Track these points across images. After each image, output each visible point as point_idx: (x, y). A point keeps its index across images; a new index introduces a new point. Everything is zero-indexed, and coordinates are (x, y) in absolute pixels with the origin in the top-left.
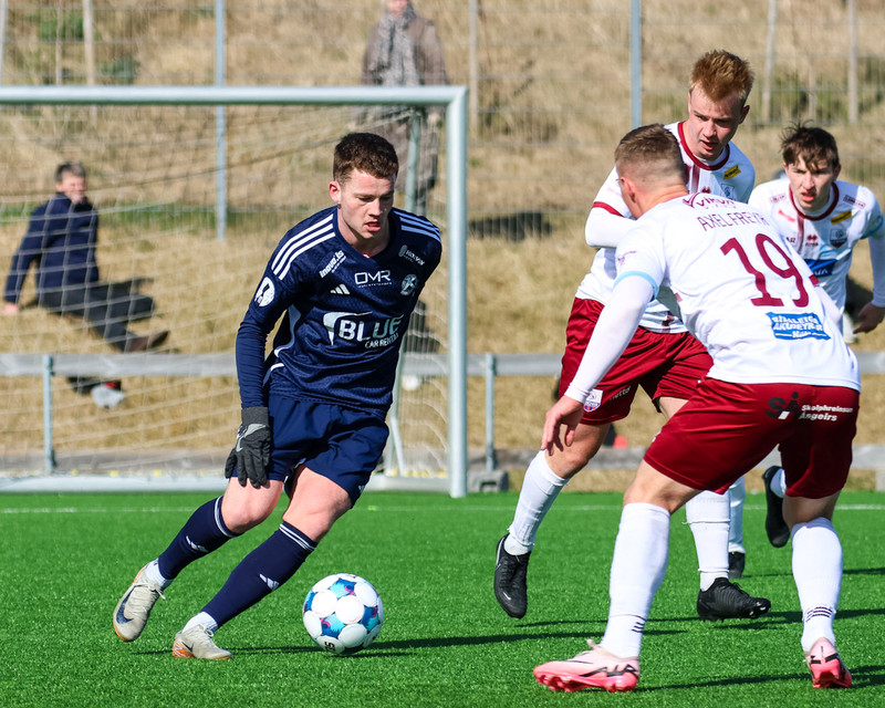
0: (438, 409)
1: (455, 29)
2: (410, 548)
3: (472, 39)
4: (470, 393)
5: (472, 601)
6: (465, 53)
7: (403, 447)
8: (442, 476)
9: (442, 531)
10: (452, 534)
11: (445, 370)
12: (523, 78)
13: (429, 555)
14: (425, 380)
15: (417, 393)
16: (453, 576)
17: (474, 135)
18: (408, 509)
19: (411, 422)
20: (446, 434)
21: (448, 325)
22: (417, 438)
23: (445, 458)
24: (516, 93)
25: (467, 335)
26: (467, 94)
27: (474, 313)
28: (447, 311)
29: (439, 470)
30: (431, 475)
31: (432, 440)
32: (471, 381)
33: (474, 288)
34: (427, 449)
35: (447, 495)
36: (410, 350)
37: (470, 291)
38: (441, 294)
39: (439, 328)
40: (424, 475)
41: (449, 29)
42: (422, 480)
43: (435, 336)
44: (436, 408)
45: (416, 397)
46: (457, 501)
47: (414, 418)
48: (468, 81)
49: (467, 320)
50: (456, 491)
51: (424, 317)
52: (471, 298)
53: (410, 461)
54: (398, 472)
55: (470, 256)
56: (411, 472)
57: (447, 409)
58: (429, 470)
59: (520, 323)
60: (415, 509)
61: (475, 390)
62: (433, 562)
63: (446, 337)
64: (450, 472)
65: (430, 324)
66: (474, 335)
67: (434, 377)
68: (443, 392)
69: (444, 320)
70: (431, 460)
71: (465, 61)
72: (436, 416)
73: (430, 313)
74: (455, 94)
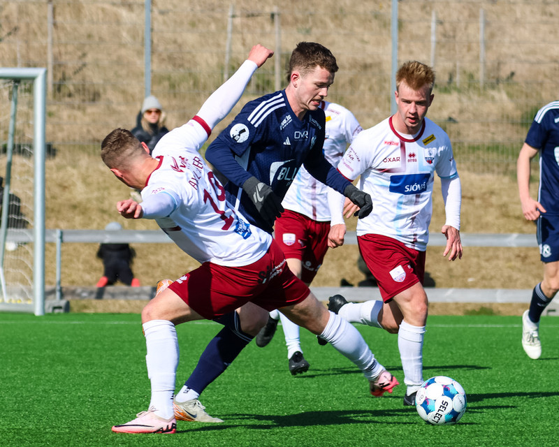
0: (28, 263)
1: (39, 34)
2: (9, 346)
3: (49, 40)
4: (47, 253)
5: (47, 378)
6: (46, 48)
7: (6, 285)
8: (29, 302)
9: (29, 335)
10: (35, 338)
11: (31, 239)
12: (80, 64)
13: (21, 350)
14: (21, 245)
15: (15, 252)
16: (36, 363)
17: (50, 97)
18: (8, 322)
19: (11, 270)
20: (32, 278)
21: (33, 212)
22: (15, 280)
23: (31, 292)
24: (75, 73)
25: (45, 218)
26: (46, 73)
27: (49, 205)
28: (33, 203)
29: (28, 299)
30: (23, 302)
31: (23, 281)
32: (47, 246)
33: (49, 190)
34: (21, 286)
35: (33, 314)
36: (11, 227)
37: (47, 192)
38: (30, 193)
39: (28, 214)
40: (18, 302)
41: (35, 34)
42: (17, 305)
43: (26, 219)
44: (26, 262)
45: (14, 255)
46: (39, 318)
47: (13, 268)
48: (46, 65)
49: (45, 209)
50: (38, 312)
51: (19, 207)
52: (48, 196)
53: (10, 293)
54: (3, 300)
55: (47, 170)
56: (11, 300)
57: (33, 263)
58: (22, 299)
59: (77, 211)
60: (13, 322)
61: (51, 251)
62: (24, 354)
63: (33, 219)
64: (34, 300)
65: (23, 211)
66: (49, 218)
67: (25, 243)
68: (30, 251)
69: (31, 208)
70: (22, 293)
71: (45, 53)
72: (26, 267)
73: (23, 204)
74: (39, 73)
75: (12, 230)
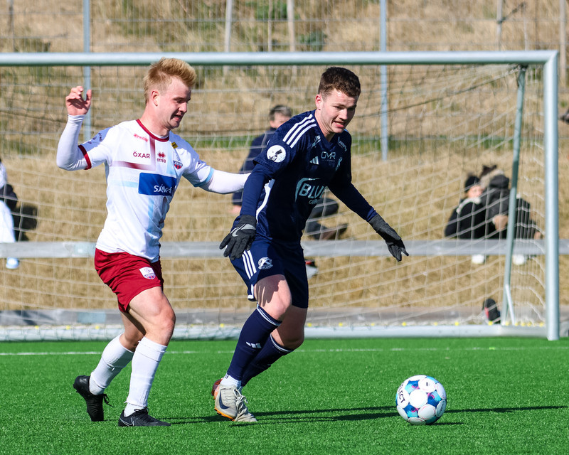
0: (538, 278)
1: (550, 10)
2: (518, 376)
3: (562, 16)
4: (561, 267)
5: (562, 413)
6: (557, 27)
7: (514, 305)
8: (541, 325)
9: (541, 364)
10: (548, 366)
11: (543, 251)
13: (532, 381)
14: (529, 258)
15: (523, 266)
16: (549, 397)
17: (563, 84)
18: (517, 349)
19: (519, 287)
20: (544, 298)
21: (545, 219)
22: (524, 299)
23: (543, 313)
25: (558, 226)
26: (558, 55)
27: (563, 210)
28: (545, 209)
29: (539, 322)
30: (534, 325)
31: (534, 300)
32: (561, 258)
33: (564, 193)
34: (532, 306)
35: (546, 339)
36: (519, 237)
37: (560, 195)
38: (541, 197)
39: (539, 220)
40: (529, 325)
41: (545, 10)
42: (527, 328)
43: (537, 227)
44: (536, 277)
45: (523, 270)
46: (552, 343)
47: (522, 285)
48: (559, 46)
49: (558, 215)
50: (551, 336)
51: (528, 213)
52: (562, 199)
53: (518, 315)
54: (511, 322)
55: (560, 170)
56: (519, 323)
57: (544, 278)
58: (532, 321)
60: (522, 348)
61: (566, 265)
62: (535, 386)
63: (544, 227)
64: (547, 323)
65: (533, 217)
66: (563, 225)
67: (535, 256)
68: (541, 266)
69: (542, 215)
70: (533, 314)
71: (557, 32)
72: (537, 283)
73: (532, 210)
74: (549, 56)
75: (519, 241)
